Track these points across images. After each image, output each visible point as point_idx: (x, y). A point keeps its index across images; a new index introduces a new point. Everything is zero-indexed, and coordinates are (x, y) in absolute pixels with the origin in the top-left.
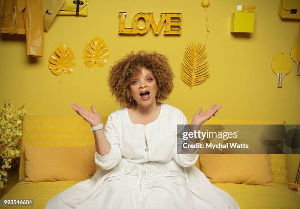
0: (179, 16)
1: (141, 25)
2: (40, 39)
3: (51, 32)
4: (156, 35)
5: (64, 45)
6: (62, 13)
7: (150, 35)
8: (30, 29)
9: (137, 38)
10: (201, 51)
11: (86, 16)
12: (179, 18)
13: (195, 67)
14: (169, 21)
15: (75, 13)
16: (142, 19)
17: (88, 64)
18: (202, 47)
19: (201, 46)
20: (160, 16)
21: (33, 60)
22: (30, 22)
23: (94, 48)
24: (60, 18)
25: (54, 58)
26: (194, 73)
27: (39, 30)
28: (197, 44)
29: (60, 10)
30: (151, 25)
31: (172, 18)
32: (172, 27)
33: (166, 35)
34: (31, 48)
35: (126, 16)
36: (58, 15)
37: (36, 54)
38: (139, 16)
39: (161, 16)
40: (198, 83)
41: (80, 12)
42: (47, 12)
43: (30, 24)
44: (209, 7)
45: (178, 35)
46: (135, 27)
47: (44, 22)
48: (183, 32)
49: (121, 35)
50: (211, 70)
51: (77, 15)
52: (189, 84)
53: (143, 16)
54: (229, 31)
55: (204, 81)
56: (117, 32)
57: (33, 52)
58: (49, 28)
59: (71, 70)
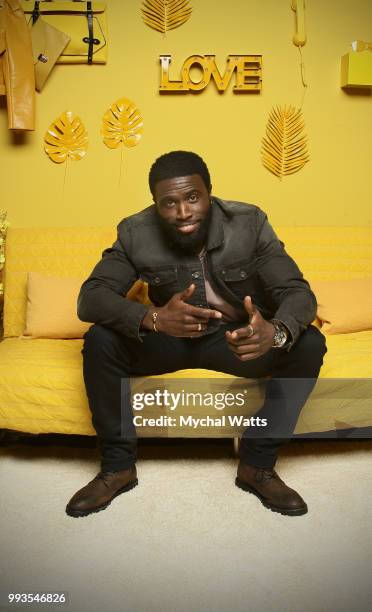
0: (258, 60)
1: (196, 76)
2: (30, 101)
3: (48, 91)
4: (221, 92)
5: (69, 113)
6: (64, 59)
7: (211, 92)
8: (13, 86)
9: (190, 98)
10: (294, 119)
11: (103, 64)
12: (257, 64)
13: (285, 144)
14: (241, 68)
15: (86, 58)
16: (196, 66)
17: (109, 143)
18: (296, 111)
19: (294, 109)
20: (225, 61)
21: (19, 138)
22: (13, 73)
23: (118, 116)
24: (62, 68)
25: (54, 133)
26: (284, 155)
27: (29, 87)
28: (288, 108)
29: (62, 55)
30: (212, 76)
31: (247, 64)
32: (247, 78)
33: (237, 92)
34: (15, 117)
35: (170, 62)
36: (58, 64)
37: (22, 127)
38: (192, 61)
39: (228, 61)
40: (290, 171)
41: (95, 58)
42: (40, 58)
43: (13, 78)
44: (307, 45)
45: (257, 92)
46: (186, 80)
47: (36, 74)
48: (264, 86)
49: (163, 93)
50: (311, 149)
51: (90, 62)
52: (276, 174)
53: (199, 60)
54: (338, 86)
55: (299, 168)
56: (157, 90)
57: (18, 124)
58: (44, 84)
59: (83, 154)
